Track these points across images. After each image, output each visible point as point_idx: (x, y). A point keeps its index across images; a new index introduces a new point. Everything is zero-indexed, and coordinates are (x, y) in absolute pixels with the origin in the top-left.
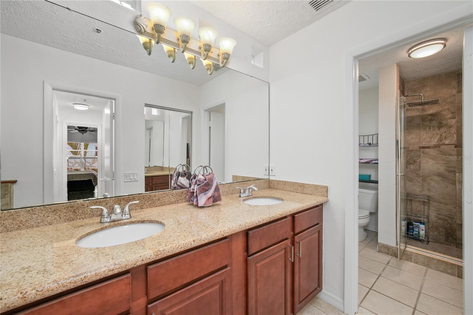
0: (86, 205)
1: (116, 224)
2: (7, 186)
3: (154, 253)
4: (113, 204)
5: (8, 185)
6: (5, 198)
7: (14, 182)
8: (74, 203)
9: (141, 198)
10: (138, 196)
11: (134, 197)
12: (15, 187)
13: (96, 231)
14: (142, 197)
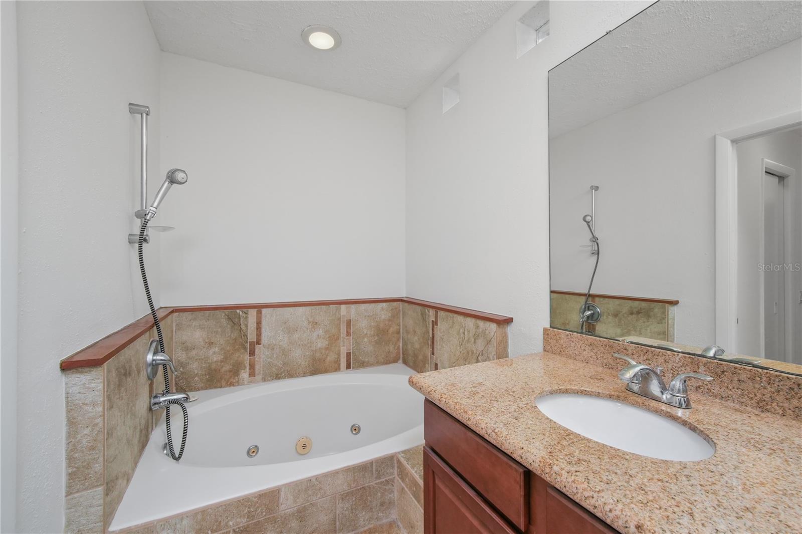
0: (630, 352)
1: (637, 402)
2: (664, 308)
3: (540, 461)
4: (679, 365)
5: (665, 306)
6: (662, 323)
7: (675, 303)
8: (614, 341)
9: (759, 379)
10: (750, 371)
11: (735, 368)
12: (673, 311)
13: (598, 395)
14: (764, 379)
